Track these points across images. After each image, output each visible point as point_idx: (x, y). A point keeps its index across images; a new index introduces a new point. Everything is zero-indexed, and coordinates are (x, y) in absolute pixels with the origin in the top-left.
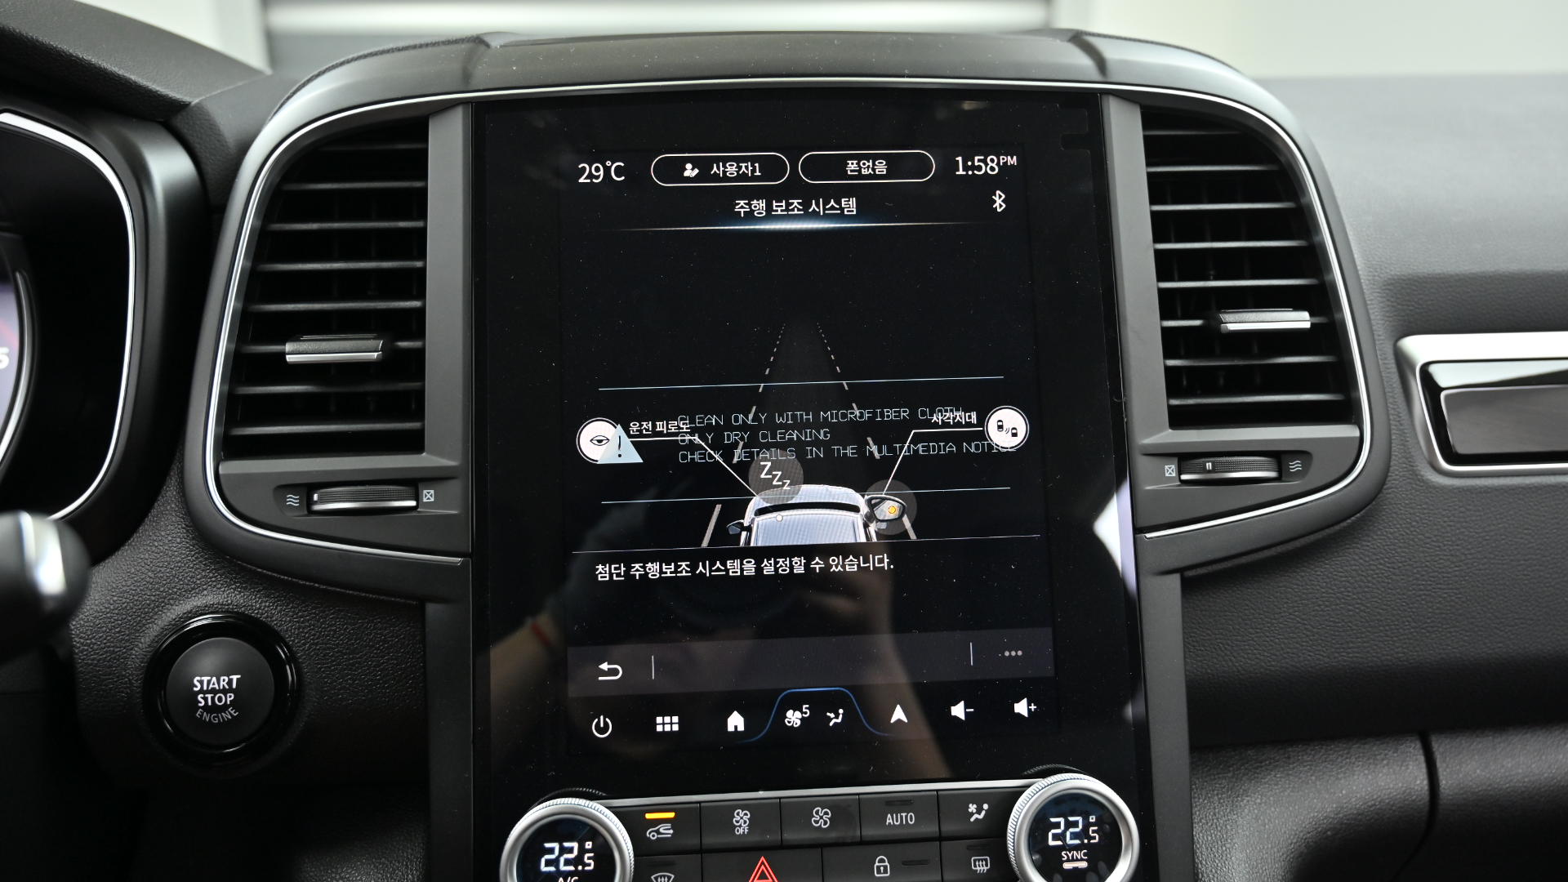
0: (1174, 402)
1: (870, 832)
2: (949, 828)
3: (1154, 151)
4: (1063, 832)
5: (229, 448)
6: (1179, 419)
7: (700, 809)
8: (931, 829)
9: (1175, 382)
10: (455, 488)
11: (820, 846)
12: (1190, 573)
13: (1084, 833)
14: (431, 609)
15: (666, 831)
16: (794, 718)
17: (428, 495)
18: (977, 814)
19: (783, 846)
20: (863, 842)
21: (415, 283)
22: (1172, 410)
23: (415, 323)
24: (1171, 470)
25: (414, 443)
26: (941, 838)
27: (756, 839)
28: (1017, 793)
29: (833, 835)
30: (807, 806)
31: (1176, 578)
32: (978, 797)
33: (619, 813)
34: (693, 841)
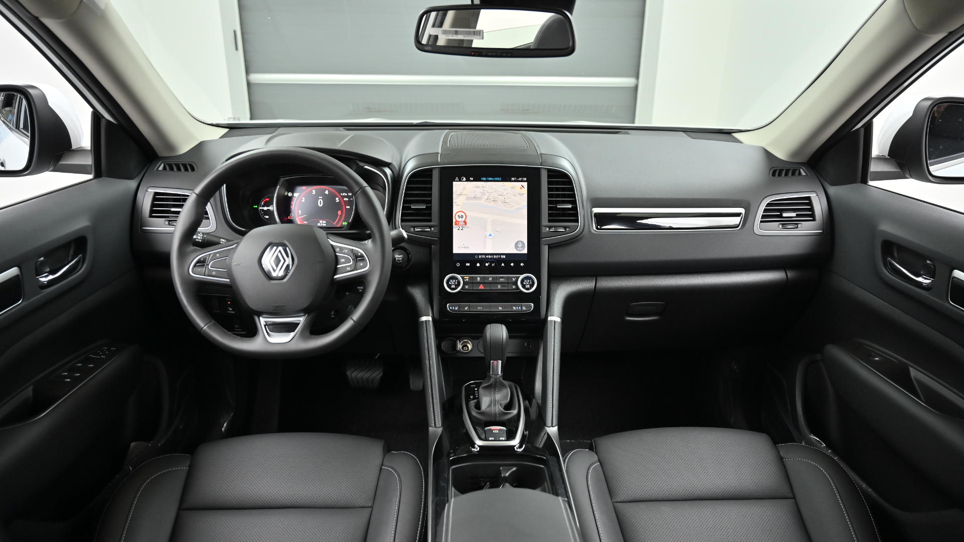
0: (550, 218)
1: (498, 281)
2: (509, 281)
3: (549, 177)
4: (526, 282)
5: (402, 221)
6: (550, 221)
7: (472, 277)
8: (507, 281)
9: (550, 215)
10: (436, 228)
11: (490, 283)
12: (551, 246)
13: (529, 282)
14: (433, 246)
15: (467, 280)
16: (487, 264)
17: (433, 229)
18: (514, 280)
19: (484, 283)
20: (497, 283)
21: (430, 195)
22: (549, 219)
23: (430, 202)
24: (548, 229)
25: (430, 221)
26: (508, 283)
27: (480, 282)
28: (519, 277)
29: (492, 282)
30: (488, 278)
31: (547, 246)
32: (514, 277)
33: (461, 277)
34: (471, 281)
